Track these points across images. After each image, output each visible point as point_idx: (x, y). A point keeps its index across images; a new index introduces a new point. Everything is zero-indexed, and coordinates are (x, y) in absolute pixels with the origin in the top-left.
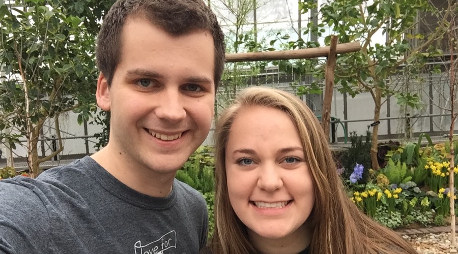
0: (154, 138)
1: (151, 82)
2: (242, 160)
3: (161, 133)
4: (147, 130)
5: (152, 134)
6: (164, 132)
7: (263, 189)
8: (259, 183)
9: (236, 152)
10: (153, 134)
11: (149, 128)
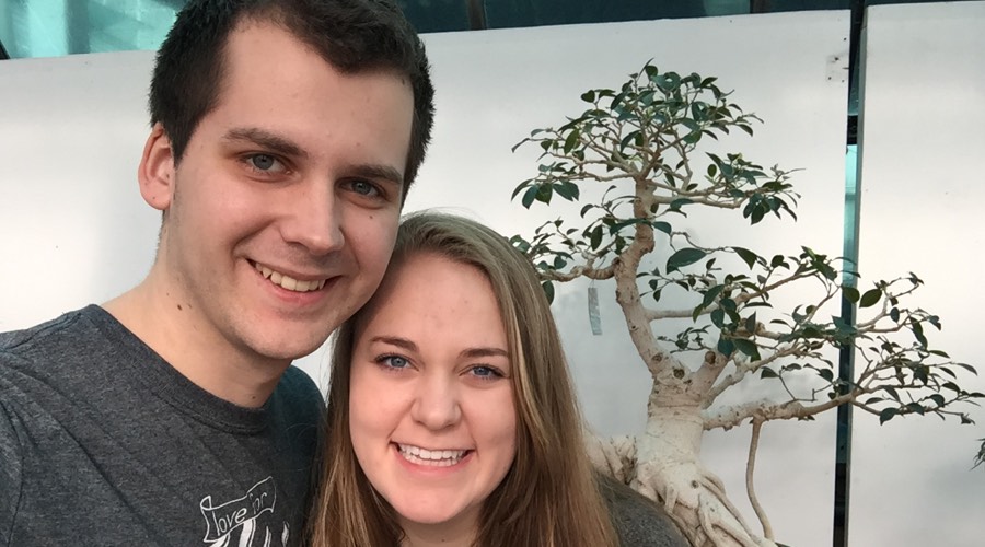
0: (265, 284)
1: (275, 161)
2: (388, 358)
3: (283, 273)
4: (252, 263)
5: (262, 273)
6: (293, 272)
7: (420, 423)
8: (415, 408)
9: (376, 340)
10: (266, 275)
11: (257, 260)
